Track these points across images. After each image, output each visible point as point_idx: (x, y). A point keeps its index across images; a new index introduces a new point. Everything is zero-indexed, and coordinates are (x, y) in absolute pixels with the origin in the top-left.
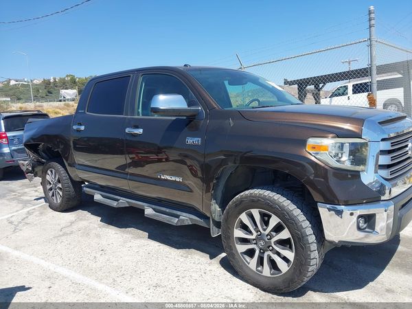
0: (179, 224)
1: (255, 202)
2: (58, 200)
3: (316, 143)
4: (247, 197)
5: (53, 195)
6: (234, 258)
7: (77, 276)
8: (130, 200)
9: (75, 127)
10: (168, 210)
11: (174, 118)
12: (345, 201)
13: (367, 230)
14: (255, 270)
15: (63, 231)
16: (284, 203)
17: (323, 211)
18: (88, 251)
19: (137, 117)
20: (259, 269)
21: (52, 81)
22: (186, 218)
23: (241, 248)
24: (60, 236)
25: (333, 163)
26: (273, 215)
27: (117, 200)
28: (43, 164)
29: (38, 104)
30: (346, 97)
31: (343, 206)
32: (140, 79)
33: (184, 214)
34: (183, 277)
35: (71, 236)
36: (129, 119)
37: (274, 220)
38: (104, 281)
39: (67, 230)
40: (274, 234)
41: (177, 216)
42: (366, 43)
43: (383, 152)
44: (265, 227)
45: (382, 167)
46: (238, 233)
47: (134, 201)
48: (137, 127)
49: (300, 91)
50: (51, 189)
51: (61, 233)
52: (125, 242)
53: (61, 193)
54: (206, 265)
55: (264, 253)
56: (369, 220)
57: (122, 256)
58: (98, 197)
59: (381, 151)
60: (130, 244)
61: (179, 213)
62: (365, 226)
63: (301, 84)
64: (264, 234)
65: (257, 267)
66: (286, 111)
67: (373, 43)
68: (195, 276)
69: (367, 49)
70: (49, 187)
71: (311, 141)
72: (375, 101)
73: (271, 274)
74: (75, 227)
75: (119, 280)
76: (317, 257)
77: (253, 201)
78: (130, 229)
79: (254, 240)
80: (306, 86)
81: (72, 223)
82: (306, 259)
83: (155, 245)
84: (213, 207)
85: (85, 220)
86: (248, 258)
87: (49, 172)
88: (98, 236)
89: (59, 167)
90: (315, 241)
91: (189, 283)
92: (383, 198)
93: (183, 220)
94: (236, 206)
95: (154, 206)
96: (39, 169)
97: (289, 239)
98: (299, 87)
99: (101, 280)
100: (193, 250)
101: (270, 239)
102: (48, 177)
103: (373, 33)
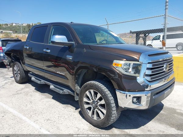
0: (63, 94)
1: (92, 87)
2: (18, 78)
3: (117, 62)
4: (89, 84)
5: (17, 76)
6: (83, 110)
7: (16, 113)
8: (45, 81)
9: (25, 47)
10: (59, 87)
11: (63, 46)
12: (128, 90)
13: (137, 103)
14: (91, 116)
15: (18, 92)
16: (103, 88)
17: (118, 93)
18: (25, 102)
19: (49, 44)
20: (93, 116)
21: (31, 25)
22: (66, 91)
23: (86, 106)
24: (15, 94)
25: (124, 72)
26: (99, 93)
27: (40, 81)
28: (13, 62)
29: (24, 35)
30: (159, 40)
31: (127, 92)
32: (52, 28)
33: (66, 89)
34: (61, 117)
35: (20, 95)
36: (46, 45)
37: (99, 96)
38: (27, 116)
39: (19, 92)
40: (99, 101)
41: (63, 90)
42: (163, 16)
43: (148, 69)
44: (95, 98)
45: (147, 75)
46: (85, 100)
47: (47, 82)
48: (48, 49)
49: (137, 36)
50: (16, 73)
51: (16, 93)
52: (42, 99)
53: (19, 75)
54: (73, 112)
55: (95, 109)
56: (139, 99)
57: (38, 105)
58: (33, 78)
59: (147, 68)
60: (43, 100)
61: (63, 89)
62: (136, 102)
63: (138, 33)
64: (95, 101)
65: (92, 115)
66: (108, 47)
67: (167, 17)
68: (66, 117)
69: (163, 19)
70: (15, 72)
71: (115, 62)
72: (165, 44)
73: (97, 119)
74: (23, 91)
75: (33, 116)
76: (116, 113)
77: (91, 86)
78: (45, 94)
79: (91, 103)
80: (140, 34)
81: (22, 89)
82: (110, 114)
83: (54, 101)
84: (76, 87)
85: (28, 88)
86: (89, 111)
87: (15, 66)
88: (31, 96)
89: (19, 64)
90: (115, 106)
91: (62, 120)
92: (146, 89)
93: (65, 92)
94: (84, 88)
95: (54, 85)
96: (12, 64)
97: (104, 104)
98: (137, 34)
99: (26, 115)
100: (69, 105)
101: (97, 103)
102: (15, 68)
103: (167, 12)
